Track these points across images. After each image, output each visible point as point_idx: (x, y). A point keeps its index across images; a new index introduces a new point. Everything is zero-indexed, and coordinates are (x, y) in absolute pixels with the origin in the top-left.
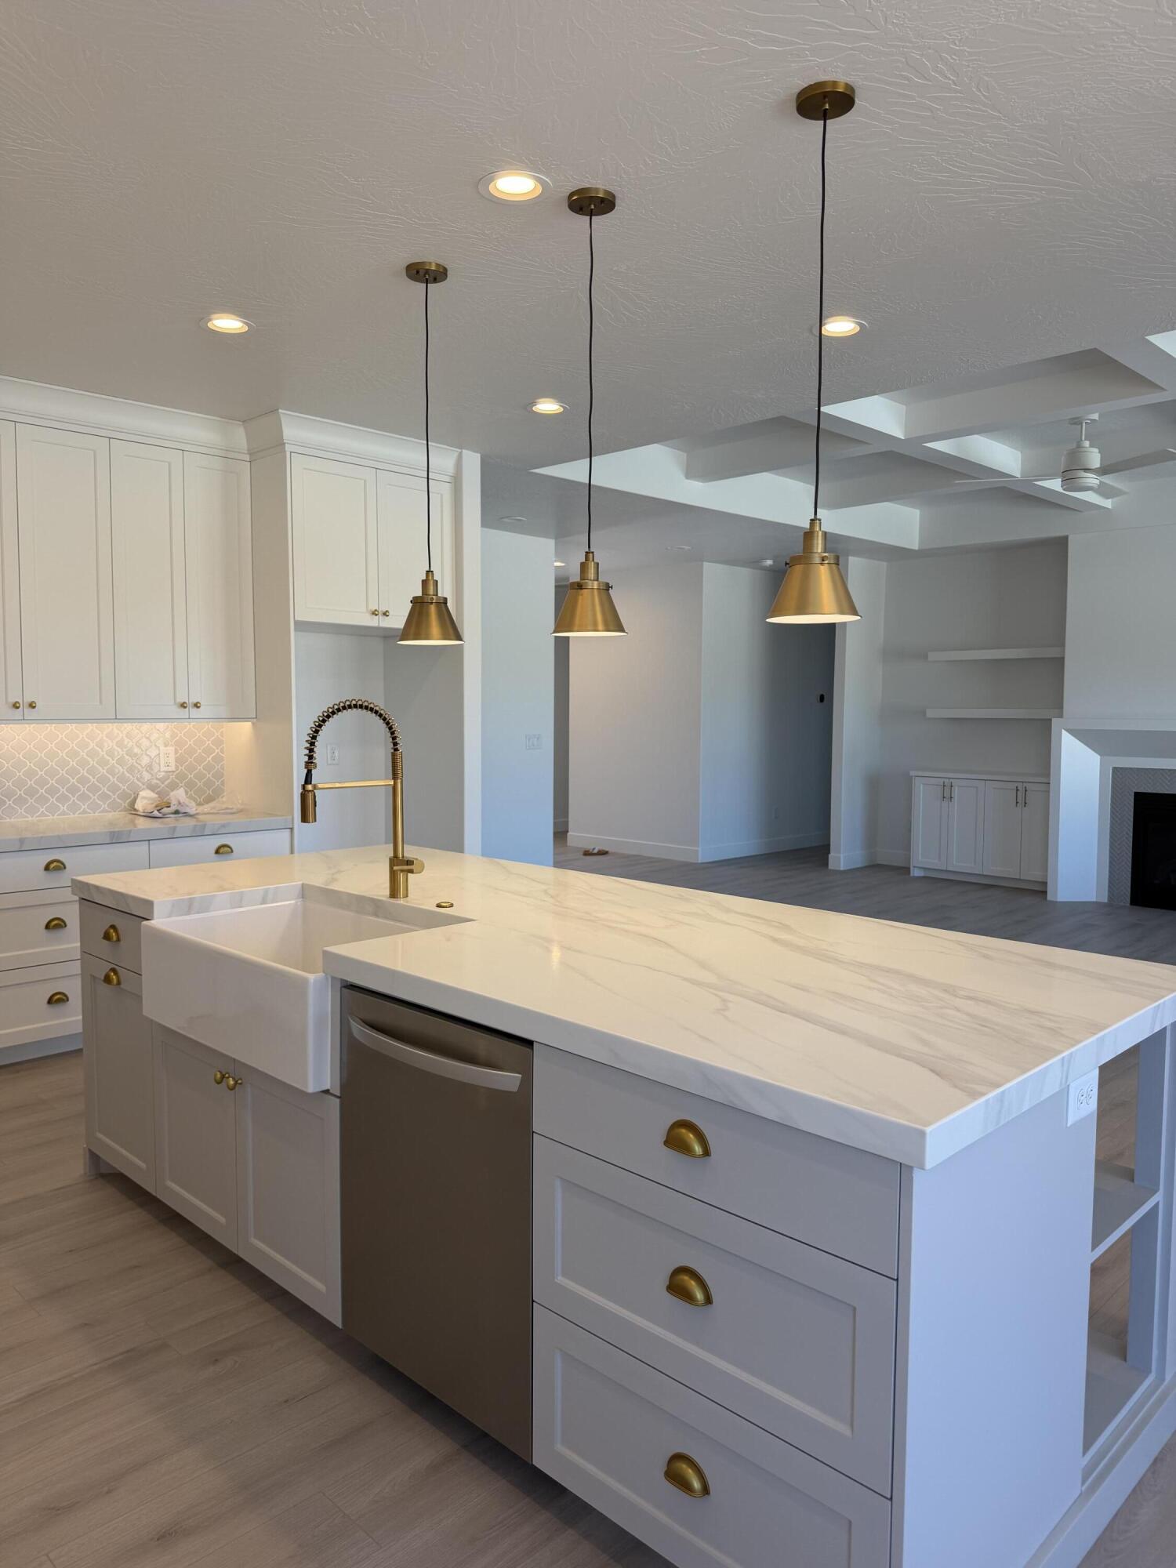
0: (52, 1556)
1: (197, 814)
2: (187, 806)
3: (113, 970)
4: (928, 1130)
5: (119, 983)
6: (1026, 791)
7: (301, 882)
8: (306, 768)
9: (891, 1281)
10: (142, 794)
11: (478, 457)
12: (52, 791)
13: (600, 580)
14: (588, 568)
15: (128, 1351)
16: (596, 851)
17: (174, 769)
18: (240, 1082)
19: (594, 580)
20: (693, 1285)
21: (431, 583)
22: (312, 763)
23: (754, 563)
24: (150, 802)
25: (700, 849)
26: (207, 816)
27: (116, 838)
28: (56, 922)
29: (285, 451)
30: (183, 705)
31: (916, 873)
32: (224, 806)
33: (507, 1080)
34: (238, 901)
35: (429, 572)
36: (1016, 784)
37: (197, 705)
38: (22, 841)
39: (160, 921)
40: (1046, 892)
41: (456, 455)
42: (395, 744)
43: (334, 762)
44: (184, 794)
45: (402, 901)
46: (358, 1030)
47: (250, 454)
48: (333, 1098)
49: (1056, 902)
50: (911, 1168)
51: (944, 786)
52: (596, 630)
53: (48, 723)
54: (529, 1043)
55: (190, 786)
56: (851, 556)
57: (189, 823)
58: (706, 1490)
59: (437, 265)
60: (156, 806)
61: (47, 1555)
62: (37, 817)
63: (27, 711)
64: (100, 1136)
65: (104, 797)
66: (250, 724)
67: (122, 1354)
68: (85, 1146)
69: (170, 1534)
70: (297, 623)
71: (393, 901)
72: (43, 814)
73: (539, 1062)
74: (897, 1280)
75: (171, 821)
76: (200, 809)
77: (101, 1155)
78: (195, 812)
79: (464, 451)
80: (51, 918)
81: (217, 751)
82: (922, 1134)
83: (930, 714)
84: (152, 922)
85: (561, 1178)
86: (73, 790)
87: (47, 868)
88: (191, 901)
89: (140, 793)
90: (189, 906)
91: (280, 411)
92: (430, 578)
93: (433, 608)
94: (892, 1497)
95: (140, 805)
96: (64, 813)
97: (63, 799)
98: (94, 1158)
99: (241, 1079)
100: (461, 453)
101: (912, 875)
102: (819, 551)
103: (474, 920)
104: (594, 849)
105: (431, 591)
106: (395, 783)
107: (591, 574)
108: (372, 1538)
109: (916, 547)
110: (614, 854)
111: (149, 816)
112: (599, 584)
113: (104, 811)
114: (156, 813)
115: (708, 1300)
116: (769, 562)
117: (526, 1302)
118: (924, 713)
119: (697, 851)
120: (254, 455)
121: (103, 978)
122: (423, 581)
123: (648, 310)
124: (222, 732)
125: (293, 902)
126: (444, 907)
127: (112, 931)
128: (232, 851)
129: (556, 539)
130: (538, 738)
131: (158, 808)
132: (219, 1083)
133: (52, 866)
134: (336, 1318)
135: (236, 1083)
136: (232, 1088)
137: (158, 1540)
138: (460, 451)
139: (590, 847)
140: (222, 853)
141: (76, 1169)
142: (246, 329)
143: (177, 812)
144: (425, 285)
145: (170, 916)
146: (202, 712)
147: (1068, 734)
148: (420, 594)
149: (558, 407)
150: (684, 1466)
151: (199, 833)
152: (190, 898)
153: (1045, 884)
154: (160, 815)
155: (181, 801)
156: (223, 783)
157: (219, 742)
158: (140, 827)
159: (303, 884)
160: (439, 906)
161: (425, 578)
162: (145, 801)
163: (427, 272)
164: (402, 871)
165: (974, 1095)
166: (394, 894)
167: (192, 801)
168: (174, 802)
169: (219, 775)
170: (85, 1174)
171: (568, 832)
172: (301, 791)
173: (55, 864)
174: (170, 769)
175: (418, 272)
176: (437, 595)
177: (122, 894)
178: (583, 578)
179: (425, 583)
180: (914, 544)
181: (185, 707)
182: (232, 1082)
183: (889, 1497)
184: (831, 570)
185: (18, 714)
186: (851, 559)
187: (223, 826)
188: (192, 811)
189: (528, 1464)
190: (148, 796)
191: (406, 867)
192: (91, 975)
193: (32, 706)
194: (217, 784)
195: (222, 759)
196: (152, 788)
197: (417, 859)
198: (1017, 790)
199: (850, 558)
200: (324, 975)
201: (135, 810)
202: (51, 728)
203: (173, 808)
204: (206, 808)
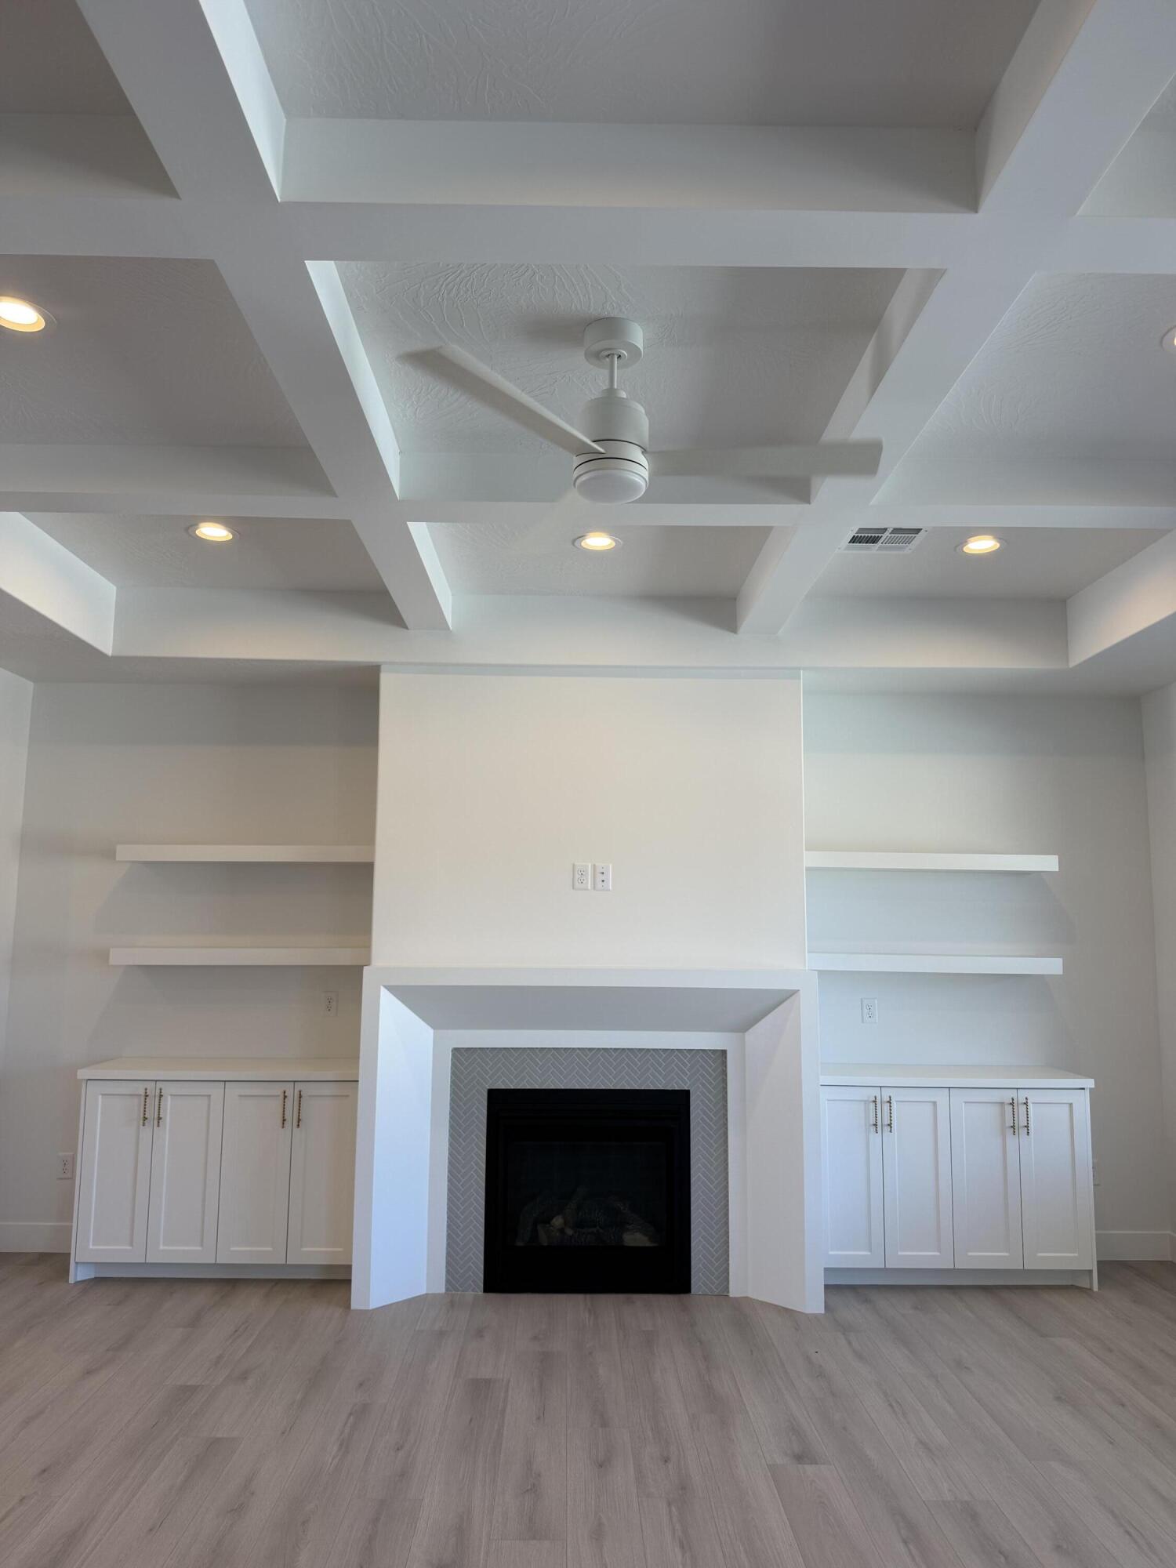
6: (302, 1097)
31: (80, 1274)
36: (282, 1087)
49: (371, 1310)
51: (146, 1096)
83: (116, 958)
101: (72, 1280)
118: (105, 957)
147: (386, 991)
198: (285, 1097)
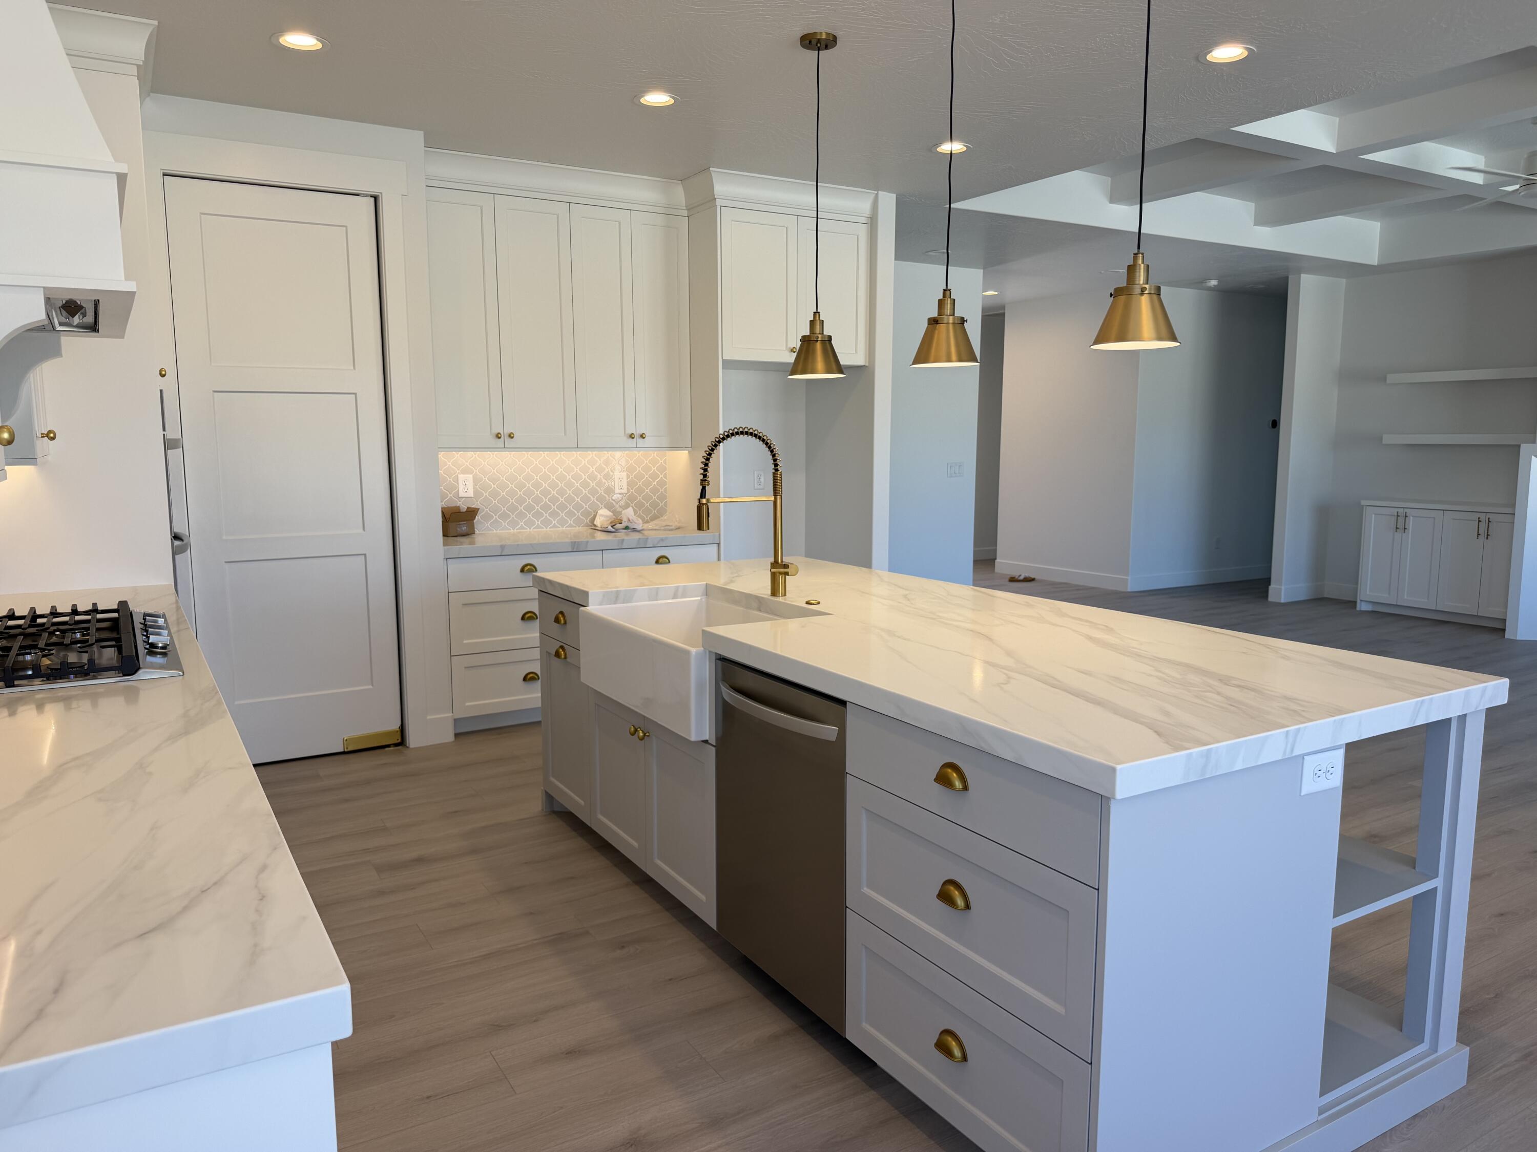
0: (493, 1053)
1: (642, 530)
2: (635, 523)
3: (562, 647)
4: (1118, 767)
5: (566, 657)
6: (1489, 522)
7: (705, 583)
8: (701, 485)
9: (1094, 890)
10: (600, 512)
11: (892, 198)
12: (529, 508)
13: (955, 315)
14: (945, 305)
15: (560, 934)
16: (1022, 578)
17: (626, 492)
18: (647, 734)
19: (950, 315)
20: (956, 894)
21: (818, 322)
22: (706, 480)
23: (1198, 283)
24: (608, 519)
25: (1129, 578)
26: (651, 531)
27: (576, 547)
28: (529, 615)
29: (716, 206)
30: (632, 436)
31: (1363, 607)
32: (664, 524)
33: (829, 732)
34: (655, 595)
35: (817, 313)
36: (1478, 515)
37: (642, 436)
38: (503, 547)
39: (593, 608)
40: (1505, 629)
41: (872, 197)
42: (776, 465)
43: (760, 487)
44: (632, 513)
45: (781, 599)
46: (728, 694)
47: (688, 210)
48: (711, 747)
49: (1516, 640)
50: (1108, 799)
51: (1398, 516)
52: (949, 361)
53: (525, 451)
54: (843, 703)
55: (639, 505)
56: (1303, 273)
57: (636, 536)
58: (965, 1058)
59: (828, 34)
60: (611, 523)
61: (490, 1052)
62: (517, 529)
63: (507, 440)
64: (553, 779)
65: (570, 514)
66: (687, 452)
67: (556, 934)
68: (542, 788)
69: (575, 1052)
70: (724, 361)
71: (773, 598)
72: (522, 528)
73: (852, 719)
74: (1098, 889)
75: (622, 535)
76: (646, 526)
77: (554, 796)
78: (641, 528)
79: (880, 192)
80: (527, 611)
81: (661, 476)
82: (1114, 770)
83: (1388, 439)
84: (587, 608)
85: (865, 809)
86: (546, 507)
87: (522, 570)
88: (618, 592)
89: (599, 511)
90: (616, 597)
91: (711, 169)
92: (817, 319)
93: (818, 346)
94: (1092, 1062)
95: (598, 522)
96: (538, 527)
97: (538, 515)
98: (550, 798)
99: (648, 732)
100: (877, 194)
101: (1358, 609)
102: (1141, 282)
103: (832, 614)
104: (1020, 576)
105: (818, 330)
106: (775, 499)
107: (948, 310)
108: (719, 1075)
109: (1375, 262)
110: (1040, 581)
111: (606, 531)
112: (954, 319)
113: (571, 526)
114: (610, 528)
115: (968, 907)
116: (1214, 283)
117: (842, 908)
118: (1381, 439)
119: (1127, 579)
120: (691, 209)
121: (554, 654)
122: (811, 321)
123: (1030, 54)
124: (666, 459)
125: (699, 598)
126: (811, 604)
127: (560, 616)
128: (669, 562)
129: (984, 269)
130: (959, 466)
131: (612, 524)
132: (633, 734)
133: (526, 569)
134: (713, 923)
135: (645, 734)
136: (642, 739)
137: (566, 1054)
138: (876, 192)
139: (1015, 574)
140: (661, 563)
141: (536, 806)
142: (672, 101)
143: (627, 528)
144: (817, 52)
145: (601, 604)
146: (648, 442)
148: (808, 333)
149: (962, 146)
150: (950, 1039)
151: (643, 545)
152: (617, 591)
153: (1505, 620)
154: (613, 530)
155: (630, 519)
156: (666, 504)
157: (663, 469)
158: (598, 539)
159: (707, 584)
160: (808, 603)
161: (812, 319)
162: (602, 519)
163: (819, 41)
164: (781, 573)
165: (1177, 749)
166: (774, 593)
167: (639, 519)
168: (625, 519)
169: (663, 497)
170: (542, 810)
171: (996, 559)
172: (697, 504)
173: (529, 567)
174: (623, 491)
175: (810, 42)
176: (823, 333)
177: (567, 587)
178: (940, 313)
179: (812, 323)
180: (1373, 260)
181: (633, 438)
182: (641, 734)
183: (1090, 1062)
184: (1152, 301)
185: (500, 443)
186: (1304, 277)
187: (662, 540)
188: (639, 527)
189: (842, 1037)
190: (605, 514)
191: (782, 570)
192: (547, 652)
193: (511, 436)
194: (661, 505)
195: (665, 483)
196: (609, 507)
197: (792, 564)
198: (1479, 521)
199: (1302, 275)
200: (702, 649)
201: (595, 526)
202: (527, 455)
203: (624, 525)
204: (650, 526)
